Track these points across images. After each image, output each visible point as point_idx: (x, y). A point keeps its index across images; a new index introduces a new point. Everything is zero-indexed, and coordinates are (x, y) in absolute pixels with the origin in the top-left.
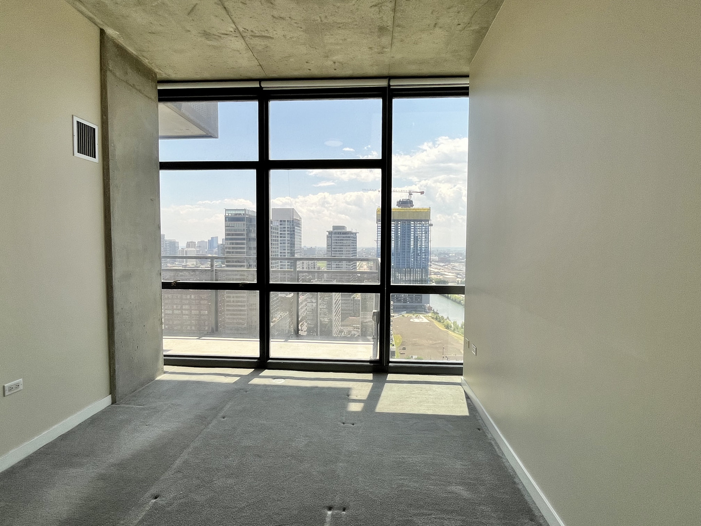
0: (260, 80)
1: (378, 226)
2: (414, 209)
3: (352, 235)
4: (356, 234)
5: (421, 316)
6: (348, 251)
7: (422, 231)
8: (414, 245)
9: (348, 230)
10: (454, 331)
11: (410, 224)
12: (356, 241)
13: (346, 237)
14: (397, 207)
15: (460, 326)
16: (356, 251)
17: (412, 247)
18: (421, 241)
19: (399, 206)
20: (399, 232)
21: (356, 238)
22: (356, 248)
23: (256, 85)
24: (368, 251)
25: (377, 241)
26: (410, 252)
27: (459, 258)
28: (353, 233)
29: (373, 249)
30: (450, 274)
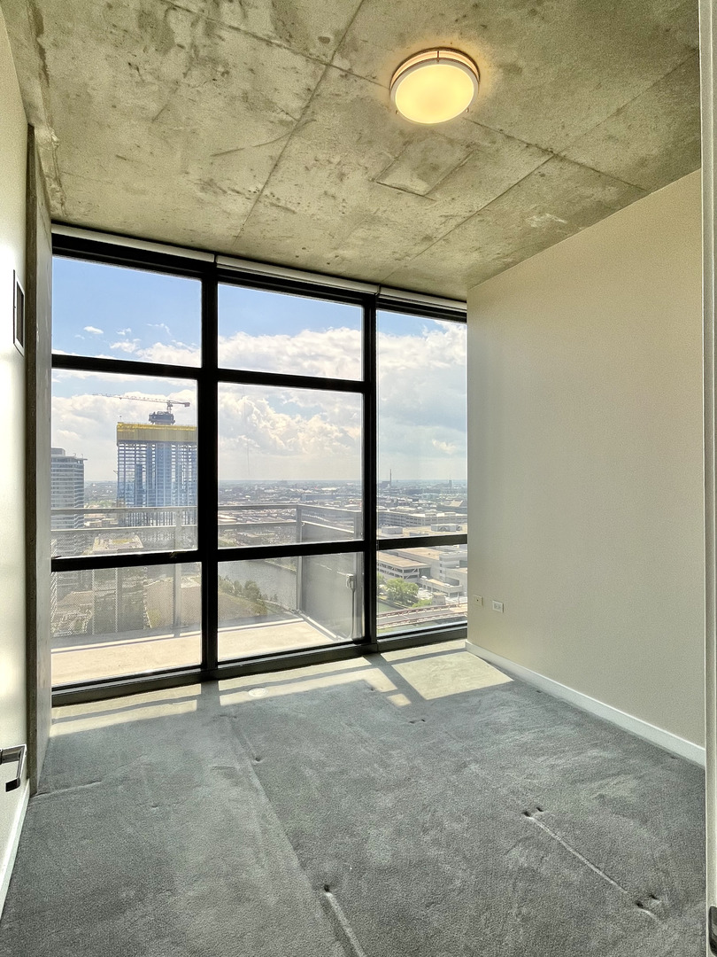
0: (217, 254)
1: (119, 450)
2: (175, 427)
3: (75, 463)
4: (81, 461)
5: (189, 578)
6: (69, 488)
7: (187, 458)
8: (177, 477)
9: (68, 454)
10: (235, 595)
11: (170, 448)
12: (83, 471)
13: (64, 466)
14: (150, 423)
15: (243, 587)
16: (83, 487)
17: (173, 480)
18: (187, 472)
19: (153, 422)
20: (154, 459)
21: (82, 467)
22: (83, 483)
23: (210, 259)
24: (102, 487)
25: (119, 472)
26: (170, 487)
27: (238, 496)
28: (77, 461)
29: (110, 483)
30: (227, 517)
